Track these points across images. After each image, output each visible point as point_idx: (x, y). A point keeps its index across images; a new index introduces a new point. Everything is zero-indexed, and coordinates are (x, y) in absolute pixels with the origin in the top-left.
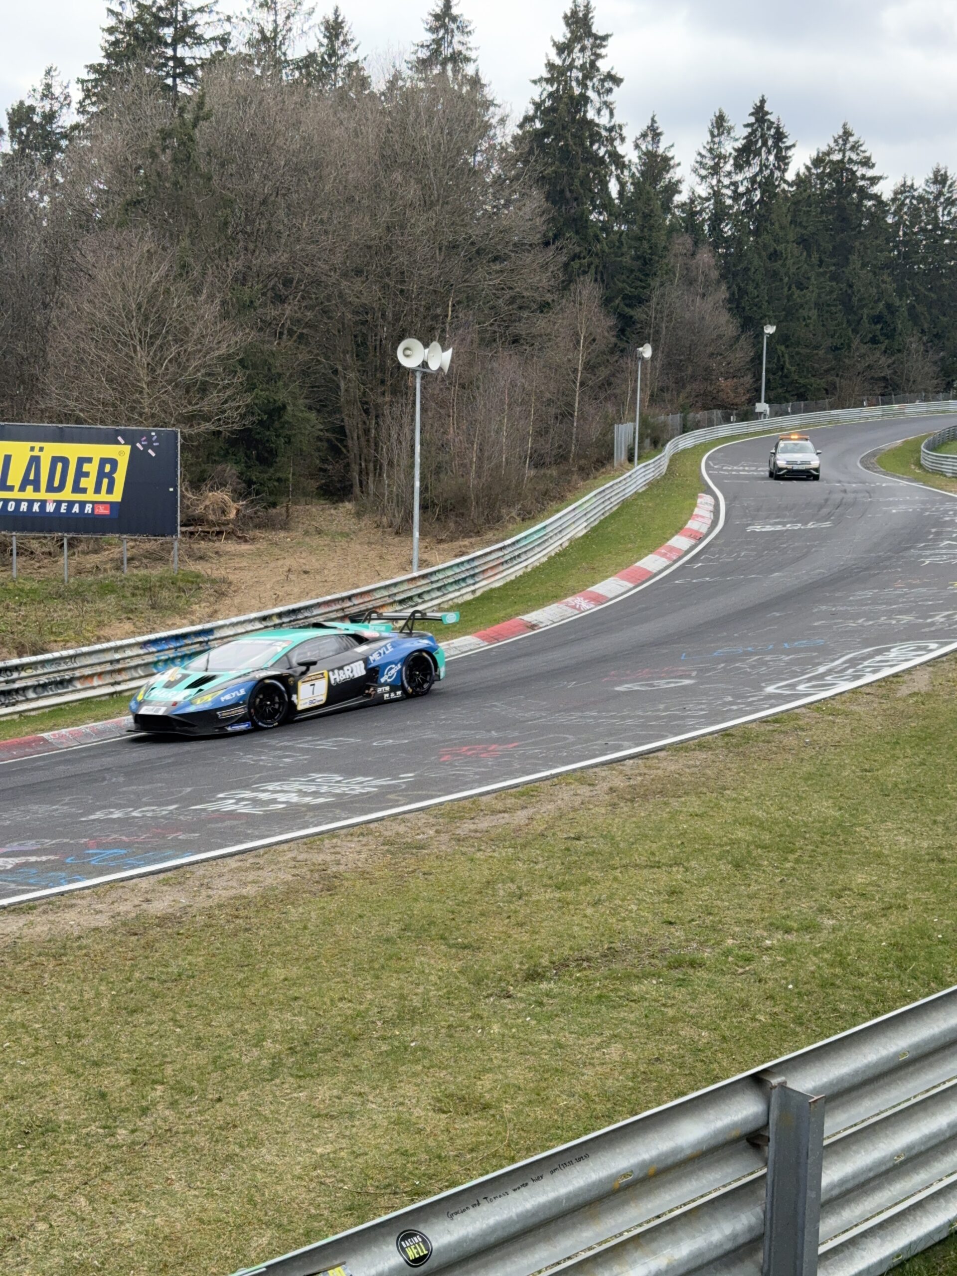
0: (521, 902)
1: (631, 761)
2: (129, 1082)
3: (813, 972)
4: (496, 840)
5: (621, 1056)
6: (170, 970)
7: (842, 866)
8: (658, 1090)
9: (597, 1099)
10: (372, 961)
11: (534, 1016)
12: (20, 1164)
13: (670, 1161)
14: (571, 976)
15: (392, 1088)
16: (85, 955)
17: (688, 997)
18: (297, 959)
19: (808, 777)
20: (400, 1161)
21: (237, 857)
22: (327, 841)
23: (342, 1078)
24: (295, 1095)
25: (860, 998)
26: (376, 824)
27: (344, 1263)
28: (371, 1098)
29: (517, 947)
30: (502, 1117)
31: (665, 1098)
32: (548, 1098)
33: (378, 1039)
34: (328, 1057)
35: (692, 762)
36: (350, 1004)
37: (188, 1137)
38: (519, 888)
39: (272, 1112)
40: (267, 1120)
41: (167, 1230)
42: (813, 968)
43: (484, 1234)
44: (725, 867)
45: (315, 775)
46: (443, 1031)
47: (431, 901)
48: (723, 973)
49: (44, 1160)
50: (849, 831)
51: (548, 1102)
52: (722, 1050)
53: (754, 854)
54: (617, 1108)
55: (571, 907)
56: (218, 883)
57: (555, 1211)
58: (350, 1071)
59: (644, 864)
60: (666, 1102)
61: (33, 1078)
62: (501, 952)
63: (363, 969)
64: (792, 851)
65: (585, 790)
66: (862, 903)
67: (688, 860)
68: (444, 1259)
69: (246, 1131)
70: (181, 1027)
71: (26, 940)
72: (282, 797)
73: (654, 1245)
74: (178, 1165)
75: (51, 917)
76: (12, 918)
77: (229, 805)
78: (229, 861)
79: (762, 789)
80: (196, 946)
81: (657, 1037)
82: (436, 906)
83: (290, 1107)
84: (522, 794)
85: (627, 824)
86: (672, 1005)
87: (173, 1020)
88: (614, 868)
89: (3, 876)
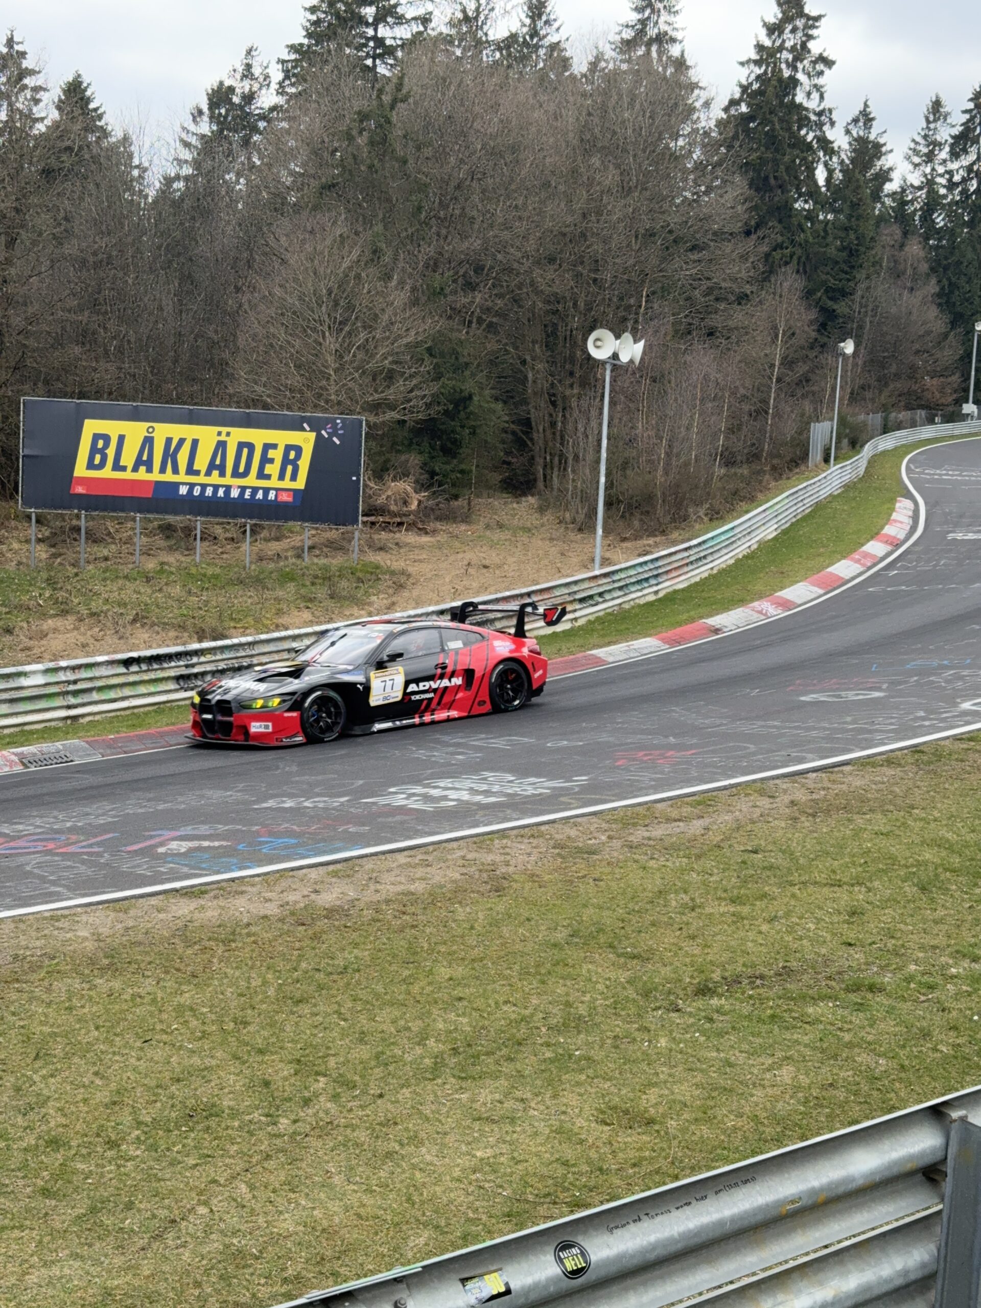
0: (693, 914)
1: (814, 775)
2: (292, 1071)
4: (670, 849)
5: (793, 1079)
6: (336, 962)
8: (830, 1117)
9: (766, 1122)
10: (538, 966)
11: (703, 1033)
12: (184, 1146)
13: (841, 1190)
14: (743, 993)
15: (555, 1096)
16: (255, 942)
17: (866, 1023)
18: (463, 959)
20: (560, 1171)
21: (406, 853)
22: (497, 841)
23: (503, 1082)
24: (457, 1096)
26: (547, 827)
27: (500, 1269)
28: (533, 1105)
29: (688, 960)
30: (667, 1133)
31: (838, 1125)
32: (715, 1117)
33: (542, 1045)
34: (490, 1060)
35: (878, 778)
36: (514, 1008)
37: (349, 1131)
38: (692, 899)
39: (433, 1112)
40: (427, 1119)
41: (325, 1223)
43: (643, 1251)
44: (910, 890)
45: (487, 774)
46: (609, 1041)
47: (601, 908)
48: (904, 999)
49: (206, 1144)
51: (715, 1121)
52: (901, 1080)
53: (942, 877)
54: (787, 1132)
55: (746, 922)
56: (387, 878)
57: (718, 1233)
58: (512, 1076)
59: (824, 881)
60: (838, 1129)
61: (199, 1062)
62: (671, 964)
63: (528, 973)
65: (764, 802)
67: (871, 880)
68: (603, 1273)
69: (407, 1129)
70: (345, 1020)
71: (196, 924)
72: (453, 795)
73: (821, 1276)
74: (337, 1158)
75: (222, 902)
76: (183, 902)
77: (399, 800)
78: (398, 856)
79: (953, 810)
80: (362, 939)
81: (832, 1062)
82: (606, 913)
83: (451, 1108)
84: (699, 803)
85: (808, 840)
86: (849, 1030)
87: (338, 1012)
88: (792, 884)
89: (177, 859)
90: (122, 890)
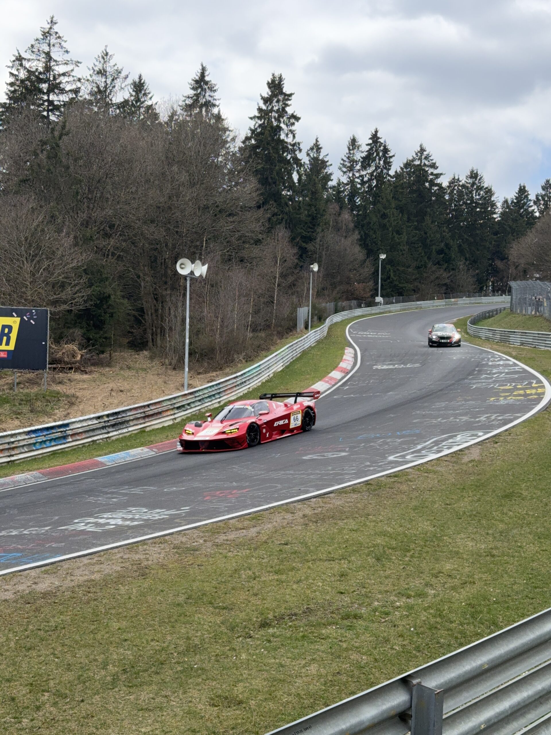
0: (255, 581)
1: (315, 499)
2: (28, 691)
3: (424, 621)
4: (239, 545)
5: (317, 671)
6: (50, 624)
7: (437, 560)
8: (339, 691)
9: (304, 697)
10: (170, 617)
11: (266, 649)
14: (286, 625)
15: (185, 693)
17: (354, 636)
18: (126, 617)
19: (415, 508)
21: (88, 557)
22: (140, 547)
23: (154, 687)
24: (128, 697)
25: (452, 635)
26: (169, 537)
28: (172, 699)
29: (254, 608)
30: (250, 708)
31: (344, 695)
32: (276, 697)
33: (175, 663)
34: (146, 675)
35: (349, 500)
36: (157, 643)
37: (65, 724)
38: (254, 573)
39: (114, 708)
40: (111, 712)
42: (424, 619)
44: (371, 560)
45: (131, 509)
46: (213, 658)
47: (203, 582)
48: (373, 621)
50: (439, 539)
51: (276, 699)
52: (375, 667)
53: (387, 552)
54: (317, 702)
55: (284, 584)
56: (77, 572)
58: (159, 683)
59: (325, 559)
60: (345, 698)
62: (245, 611)
63: (164, 622)
64: (409, 551)
65: (289, 516)
66: (450, 580)
67: (350, 556)
69: (99, 719)
70: (58, 658)
72: (112, 522)
77: (81, 527)
78: (83, 559)
79: (390, 515)
80: (65, 610)
81: (338, 660)
82: (205, 584)
83: (124, 705)
84: (253, 519)
85: (314, 536)
86: (345, 641)
87: (54, 654)
88: (308, 561)
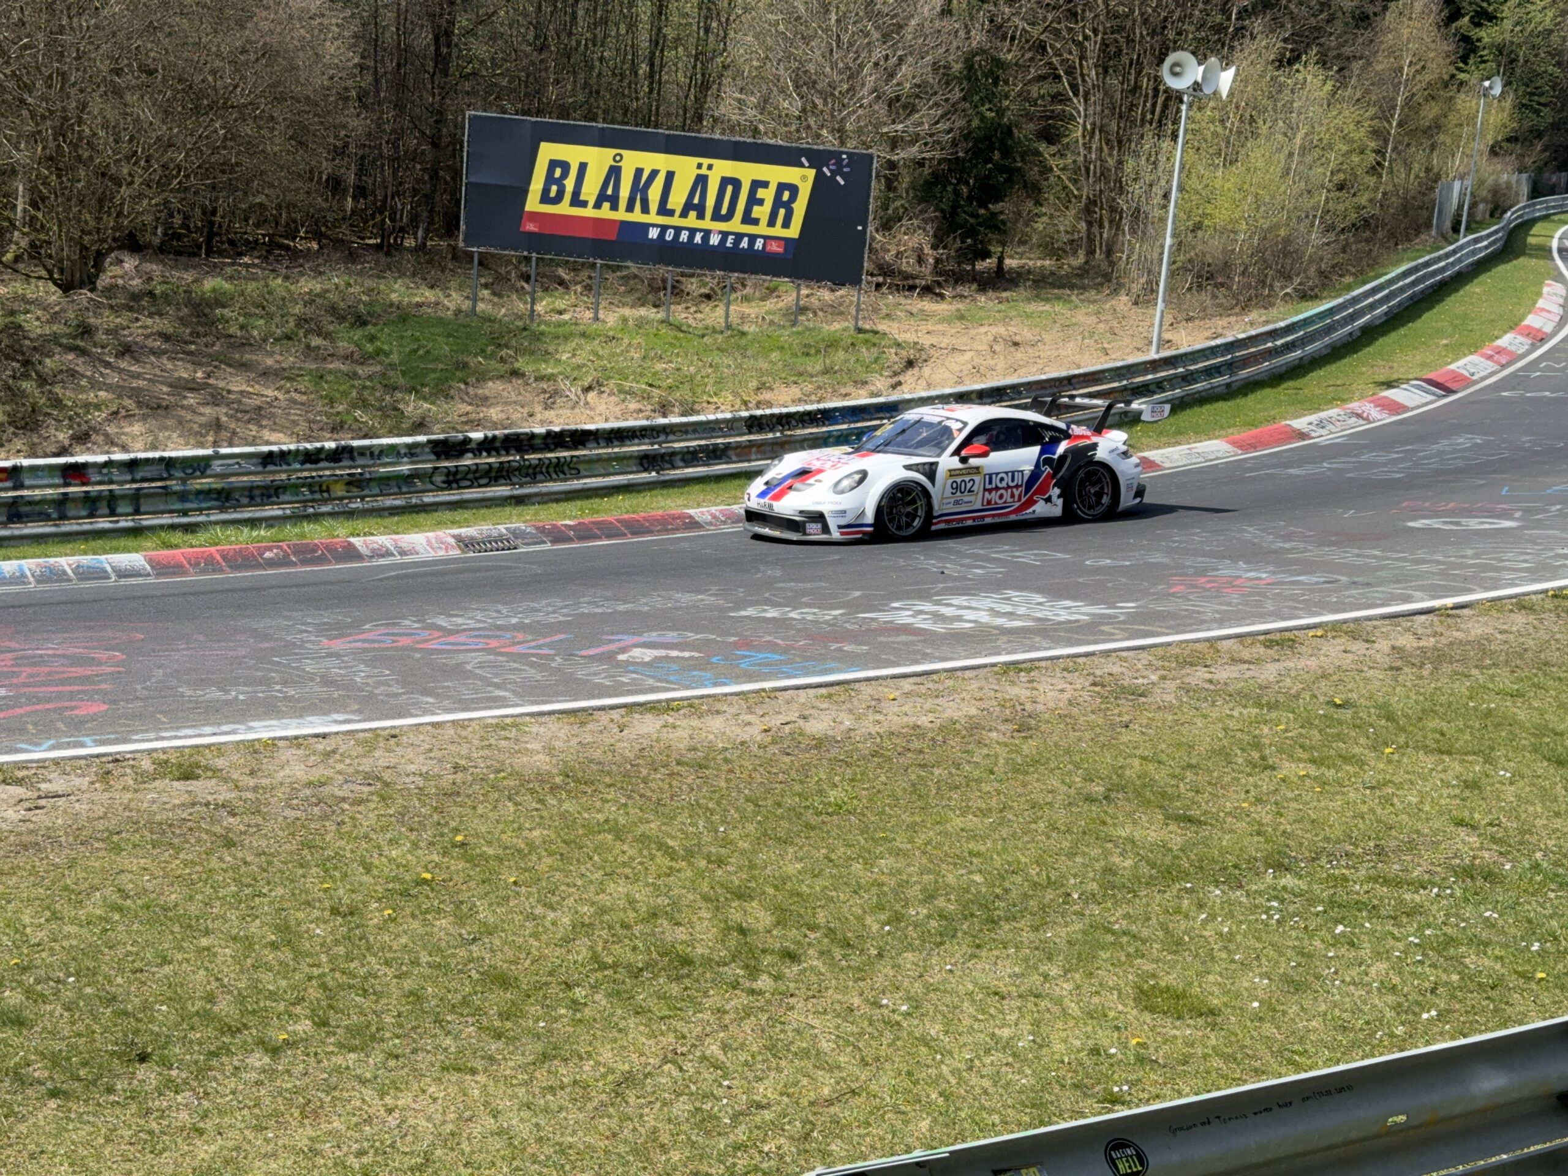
0: (1264, 775)
4: (1237, 696)
15: (1087, 975)
21: (911, 680)
22: (1022, 673)
26: (1083, 659)
35: (1506, 626)
44: (1540, 764)
45: (1011, 593)
56: (889, 707)
62: (1234, 832)
65: (1359, 647)
67: (1491, 748)
71: (664, 745)
72: (969, 615)
75: (695, 723)
76: (649, 717)
77: (904, 617)
78: (902, 682)
80: (858, 777)
84: (1276, 643)
89: (640, 669)
90: (576, 700)
